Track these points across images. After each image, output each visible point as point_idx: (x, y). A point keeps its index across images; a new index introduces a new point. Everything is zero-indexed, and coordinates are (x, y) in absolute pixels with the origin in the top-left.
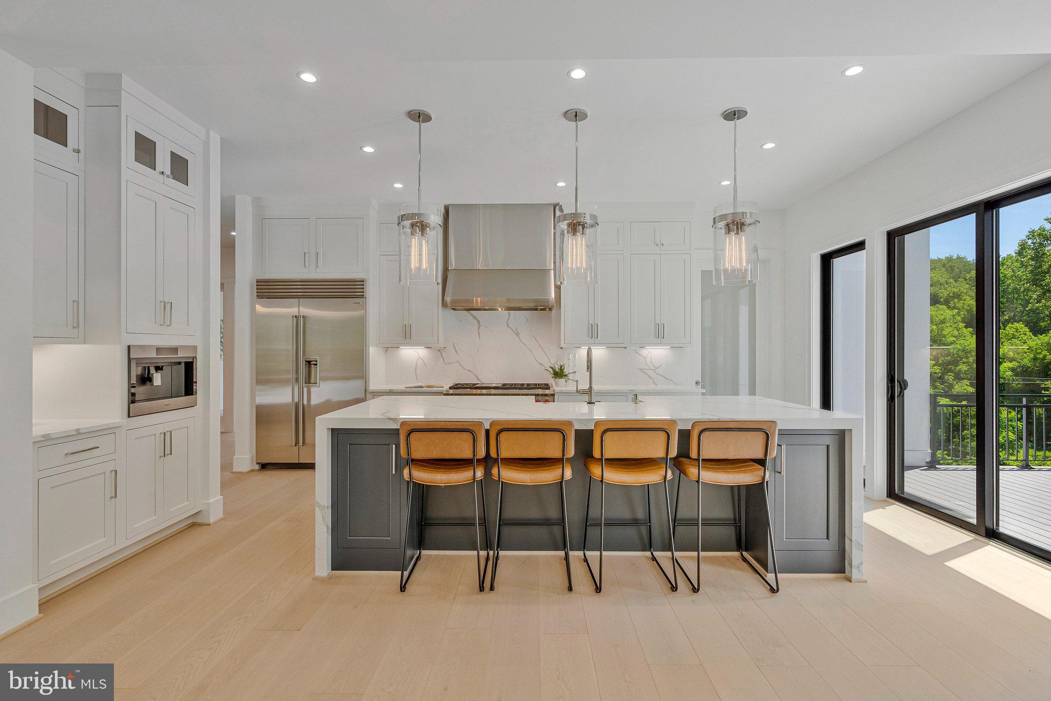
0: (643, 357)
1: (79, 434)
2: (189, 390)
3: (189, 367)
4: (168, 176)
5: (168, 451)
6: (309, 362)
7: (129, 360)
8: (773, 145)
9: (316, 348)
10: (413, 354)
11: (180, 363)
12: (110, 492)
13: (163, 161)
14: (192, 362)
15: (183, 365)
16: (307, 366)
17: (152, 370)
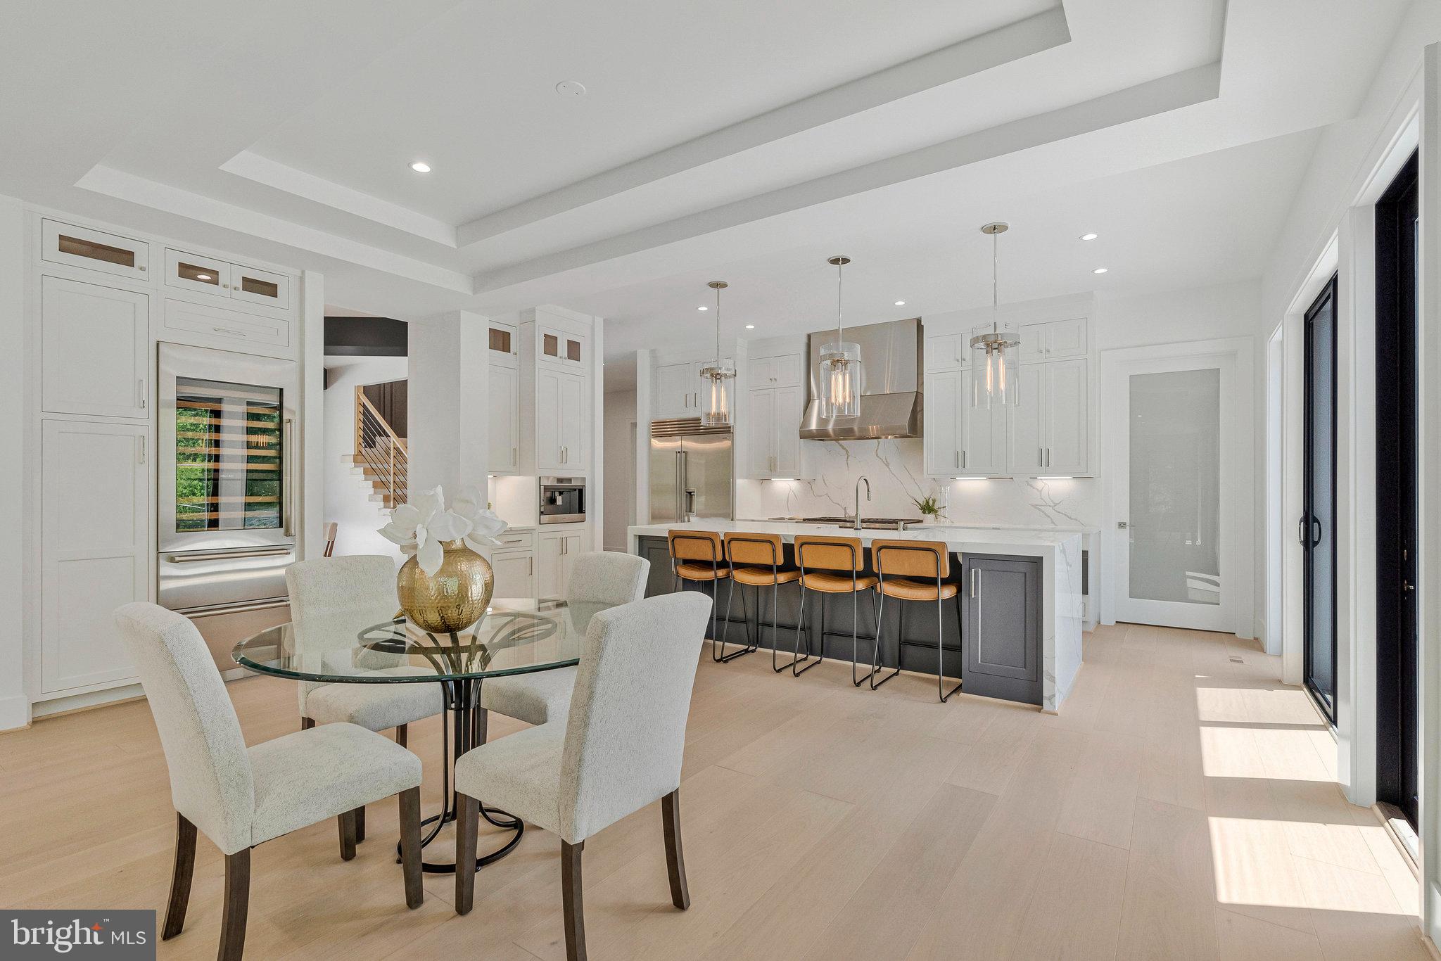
0: (1038, 490)
1: (511, 530)
2: (581, 510)
3: (581, 492)
4: (565, 359)
5: (564, 551)
6: (690, 493)
7: (540, 486)
8: (1095, 236)
9: (697, 478)
10: (784, 486)
11: (575, 490)
12: (529, 572)
13: (562, 349)
14: (582, 490)
15: (577, 491)
16: (689, 496)
17: (557, 494)
